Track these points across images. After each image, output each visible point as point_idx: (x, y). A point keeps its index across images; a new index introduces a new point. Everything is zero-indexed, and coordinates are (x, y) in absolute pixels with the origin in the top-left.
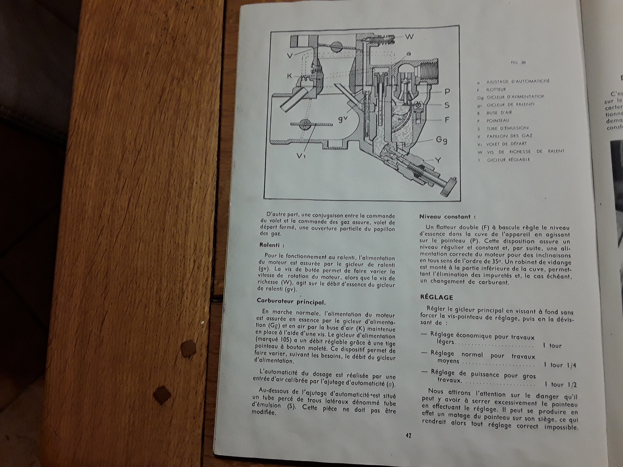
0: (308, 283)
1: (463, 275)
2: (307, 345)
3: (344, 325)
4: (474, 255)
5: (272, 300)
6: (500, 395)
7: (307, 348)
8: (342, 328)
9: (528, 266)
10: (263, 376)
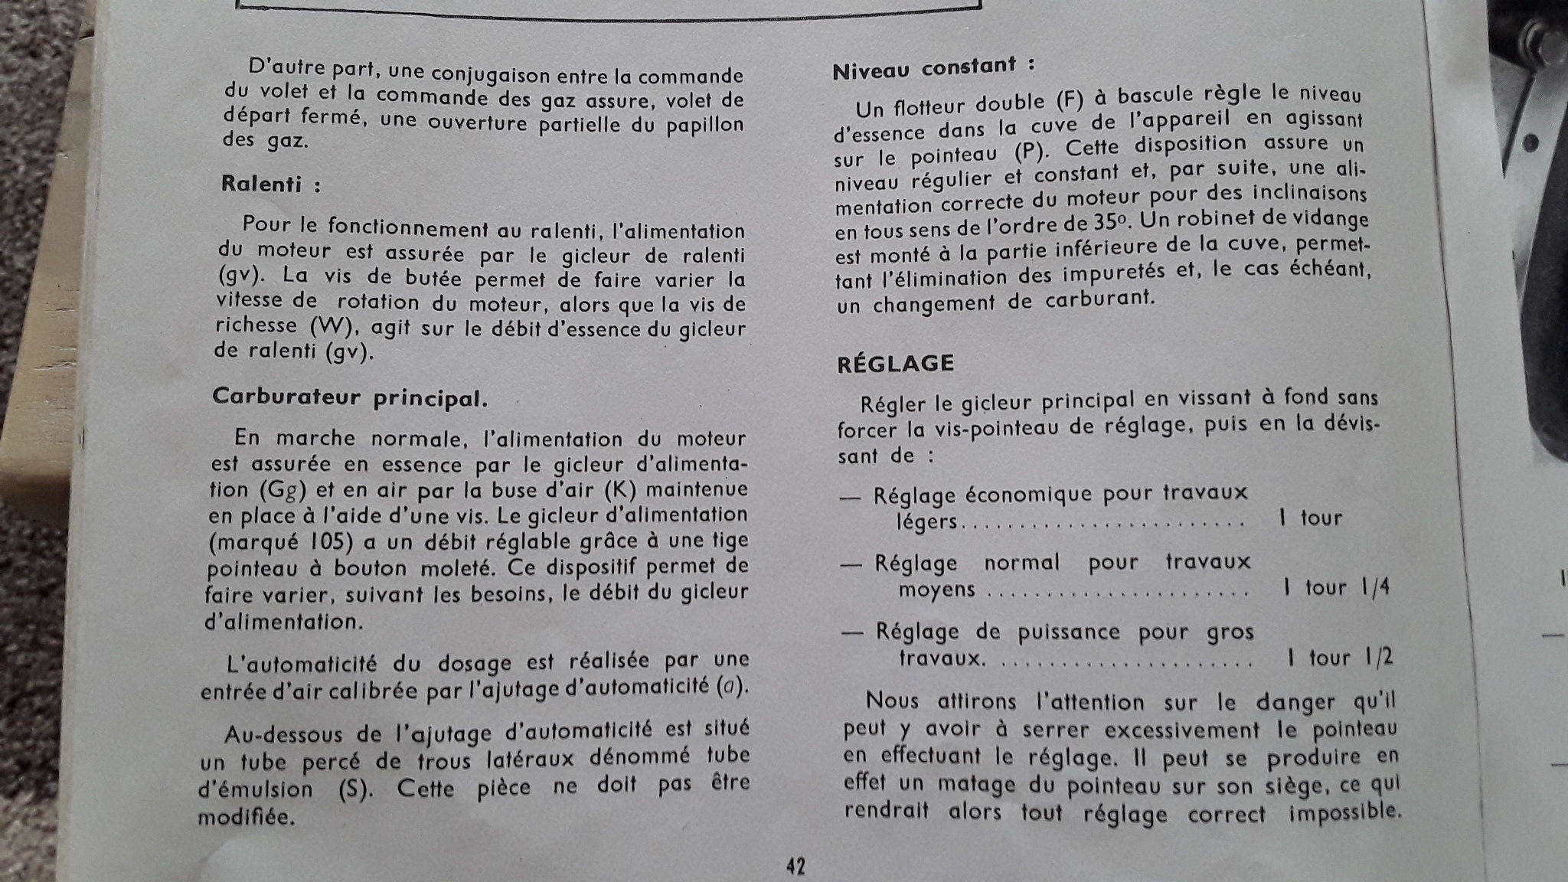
0: (416, 329)
1: (989, 280)
2: (416, 558)
3: (558, 480)
4: (1027, 203)
5: (274, 395)
6: (1125, 704)
7: (414, 569)
8: (552, 491)
9: (1222, 233)
10: (241, 680)
